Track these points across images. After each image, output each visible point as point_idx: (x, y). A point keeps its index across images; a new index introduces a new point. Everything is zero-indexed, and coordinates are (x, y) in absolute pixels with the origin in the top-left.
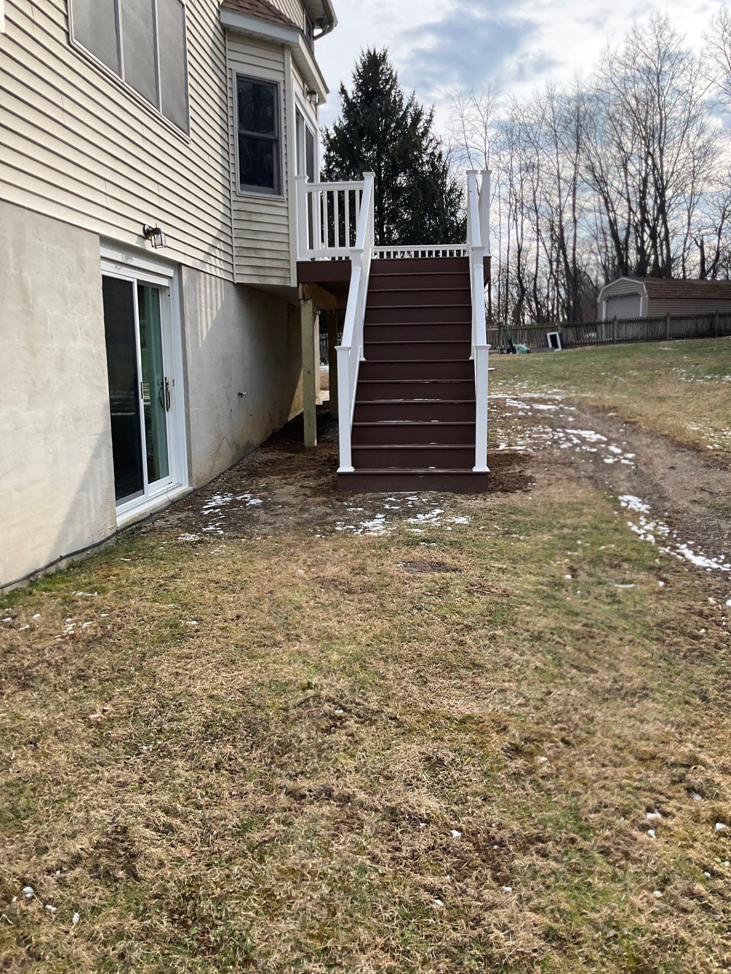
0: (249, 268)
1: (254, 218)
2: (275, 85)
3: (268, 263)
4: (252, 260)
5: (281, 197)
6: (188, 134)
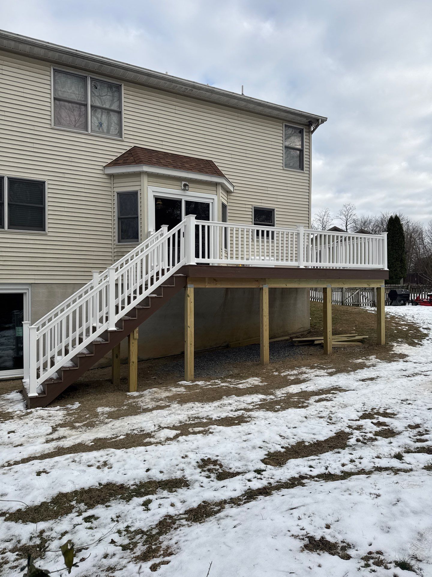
2: (137, 192)
6: (44, 231)
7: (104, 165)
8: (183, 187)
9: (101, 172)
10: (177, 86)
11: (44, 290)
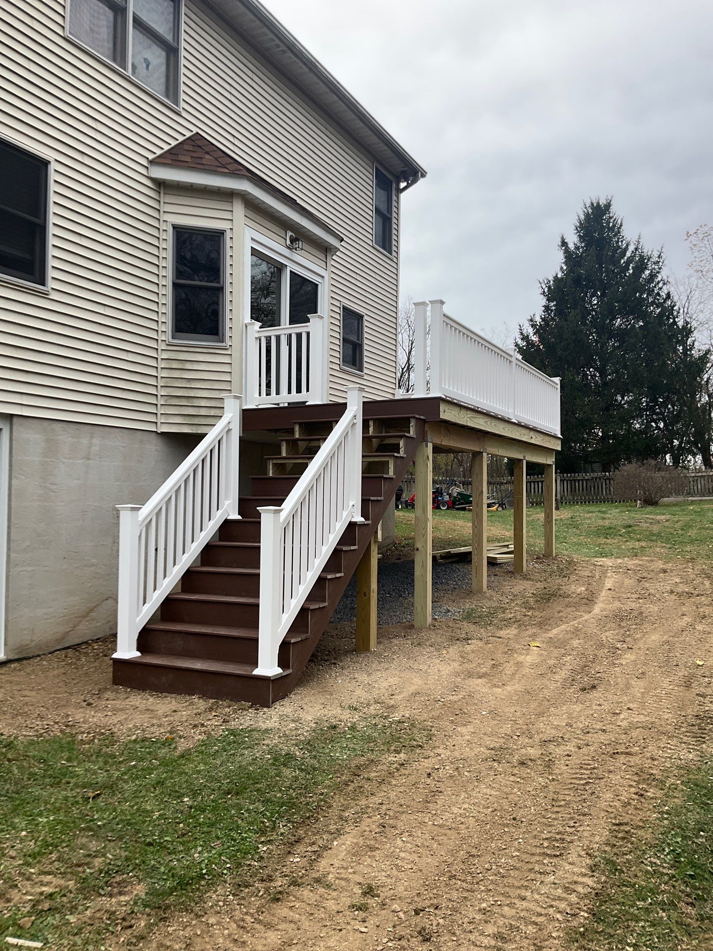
0: (179, 417)
1: (189, 366)
2: (221, 233)
3: (203, 412)
4: (183, 408)
5: (224, 344)
6: (43, 284)
7: (151, 157)
8: (288, 242)
9: (144, 171)
10: (266, 35)
11: (38, 436)
